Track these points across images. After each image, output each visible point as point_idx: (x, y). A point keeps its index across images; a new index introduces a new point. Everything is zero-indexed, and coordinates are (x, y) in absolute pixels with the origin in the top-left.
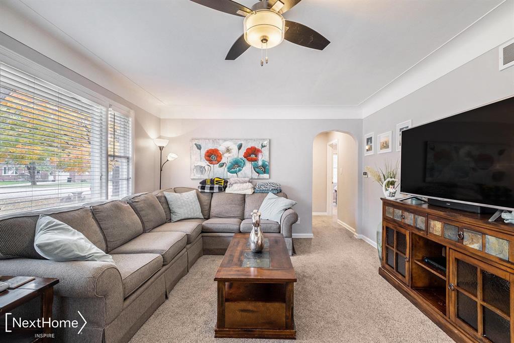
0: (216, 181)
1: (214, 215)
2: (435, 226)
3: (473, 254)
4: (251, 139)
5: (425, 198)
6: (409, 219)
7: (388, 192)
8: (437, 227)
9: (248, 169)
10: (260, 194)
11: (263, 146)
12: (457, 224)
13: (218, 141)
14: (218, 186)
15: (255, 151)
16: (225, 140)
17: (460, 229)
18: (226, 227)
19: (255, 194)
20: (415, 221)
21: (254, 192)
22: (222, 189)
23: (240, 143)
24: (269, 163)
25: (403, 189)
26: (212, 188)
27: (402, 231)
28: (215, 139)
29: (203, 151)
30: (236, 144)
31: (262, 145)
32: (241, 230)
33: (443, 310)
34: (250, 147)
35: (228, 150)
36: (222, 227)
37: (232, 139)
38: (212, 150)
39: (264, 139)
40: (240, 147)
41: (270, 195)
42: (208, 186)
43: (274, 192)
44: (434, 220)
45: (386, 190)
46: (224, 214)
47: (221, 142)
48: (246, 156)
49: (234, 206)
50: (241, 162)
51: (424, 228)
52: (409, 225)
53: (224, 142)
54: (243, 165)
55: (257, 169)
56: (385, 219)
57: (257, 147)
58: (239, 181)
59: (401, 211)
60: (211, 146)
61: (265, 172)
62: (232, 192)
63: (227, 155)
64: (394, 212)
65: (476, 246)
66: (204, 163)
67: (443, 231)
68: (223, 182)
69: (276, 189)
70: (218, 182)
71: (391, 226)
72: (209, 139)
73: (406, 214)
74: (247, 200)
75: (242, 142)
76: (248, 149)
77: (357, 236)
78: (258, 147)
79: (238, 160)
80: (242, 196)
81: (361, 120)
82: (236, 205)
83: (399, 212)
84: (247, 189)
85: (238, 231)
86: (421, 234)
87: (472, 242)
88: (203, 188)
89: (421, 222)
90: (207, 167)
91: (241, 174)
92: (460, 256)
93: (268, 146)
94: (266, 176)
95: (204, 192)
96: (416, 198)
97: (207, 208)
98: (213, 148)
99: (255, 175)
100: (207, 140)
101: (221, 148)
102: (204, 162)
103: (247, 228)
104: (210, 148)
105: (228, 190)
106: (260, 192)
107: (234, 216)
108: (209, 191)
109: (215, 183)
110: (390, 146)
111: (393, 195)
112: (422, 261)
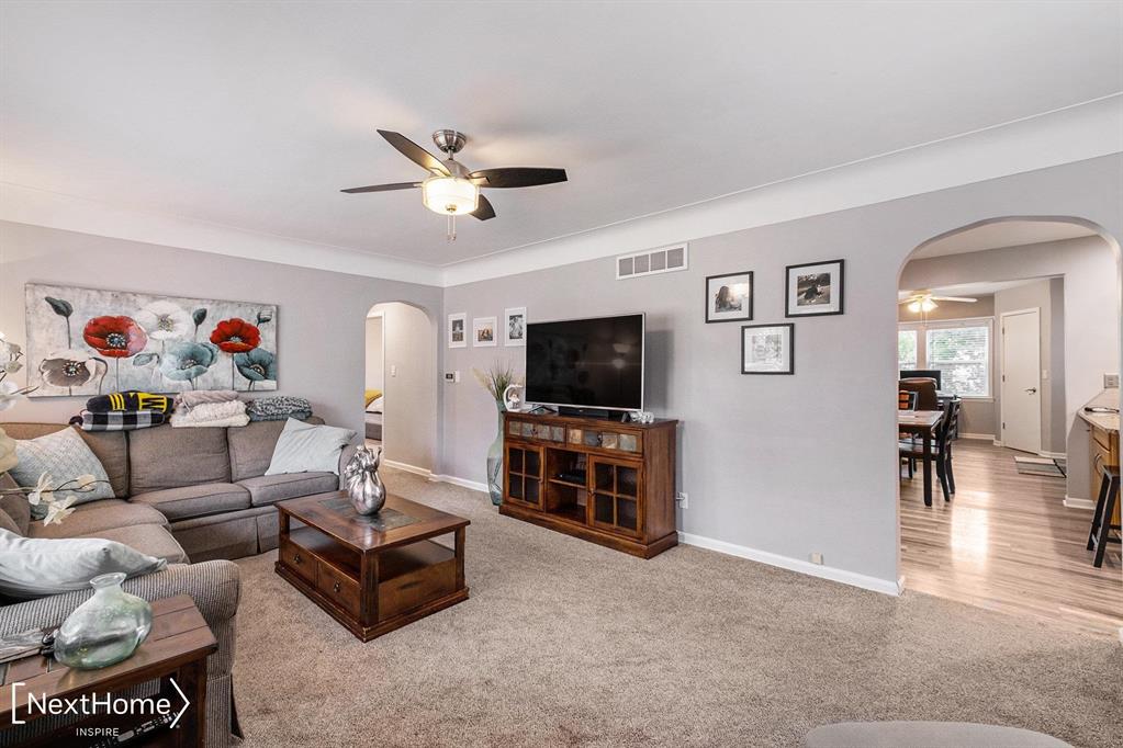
0: (144, 400)
1: (149, 484)
2: (574, 435)
3: (610, 454)
4: (232, 302)
5: (555, 406)
6: (544, 432)
7: (511, 403)
8: (576, 435)
9: (223, 368)
10: (268, 423)
11: (261, 321)
12: (597, 429)
13: (133, 298)
14: (148, 412)
15: (240, 330)
16: (155, 297)
17: (600, 433)
18: (217, 502)
19: (256, 425)
20: (552, 434)
21: (250, 422)
22: (161, 420)
23: (199, 307)
24: (277, 356)
25: (529, 399)
26: (130, 419)
27: (535, 448)
28: (123, 293)
29: (79, 322)
30: (188, 309)
31: (259, 319)
32: (254, 501)
33: (583, 520)
34: (228, 319)
35: (165, 322)
36: (203, 503)
37: (176, 298)
38: (113, 319)
39: (264, 305)
40: (200, 318)
41: (292, 424)
42: (117, 412)
43: (299, 416)
44: (573, 428)
45: (508, 400)
46: (180, 479)
47: (141, 301)
48: (218, 339)
49: (205, 455)
50: (203, 354)
51: (562, 440)
52: (543, 440)
53: (152, 302)
54: (209, 359)
55: (246, 371)
56: (508, 438)
57: (246, 321)
58: (211, 397)
59: (532, 425)
60: (107, 309)
61: (266, 376)
62: (193, 425)
63: (161, 334)
64: (522, 427)
65: (612, 446)
66: (83, 353)
67: (583, 440)
68: (165, 401)
69: (303, 411)
70: (149, 403)
71: (517, 446)
72: (99, 291)
73: (540, 427)
74: (234, 439)
75: (207, 307)
76: (222, 324)
77: (435, 477)
78: (249, 318)
79: (195, 347)
80: (221, 432)
81: (442, 289)
82: (208, 452)
83: (529, 427)
84: (234, 415)
85: (248, 505)
86: (558, 447)
87: (609, 444)
88: (101, 419)
89: (558, 433)
90: (91, 366)
91: (205, 380)
92: (598, 460)
93: (273, 320)
94: (269, 384)
95: (104, 431)
96: (543, 407)
97: (122, 470)
98: (115, 315)
99: (243, 383)
100: (94, 293)
101: (144, 316)
102: (82, 351)
103: (269, 496)
104: (105, 313)
105: (178, 420)
106: (267, 421)
107: (207, 478)
108: (120, 427)
109: (141, 404)
110: (495, 336)
111: (516, 405)
112: (557, 477)
